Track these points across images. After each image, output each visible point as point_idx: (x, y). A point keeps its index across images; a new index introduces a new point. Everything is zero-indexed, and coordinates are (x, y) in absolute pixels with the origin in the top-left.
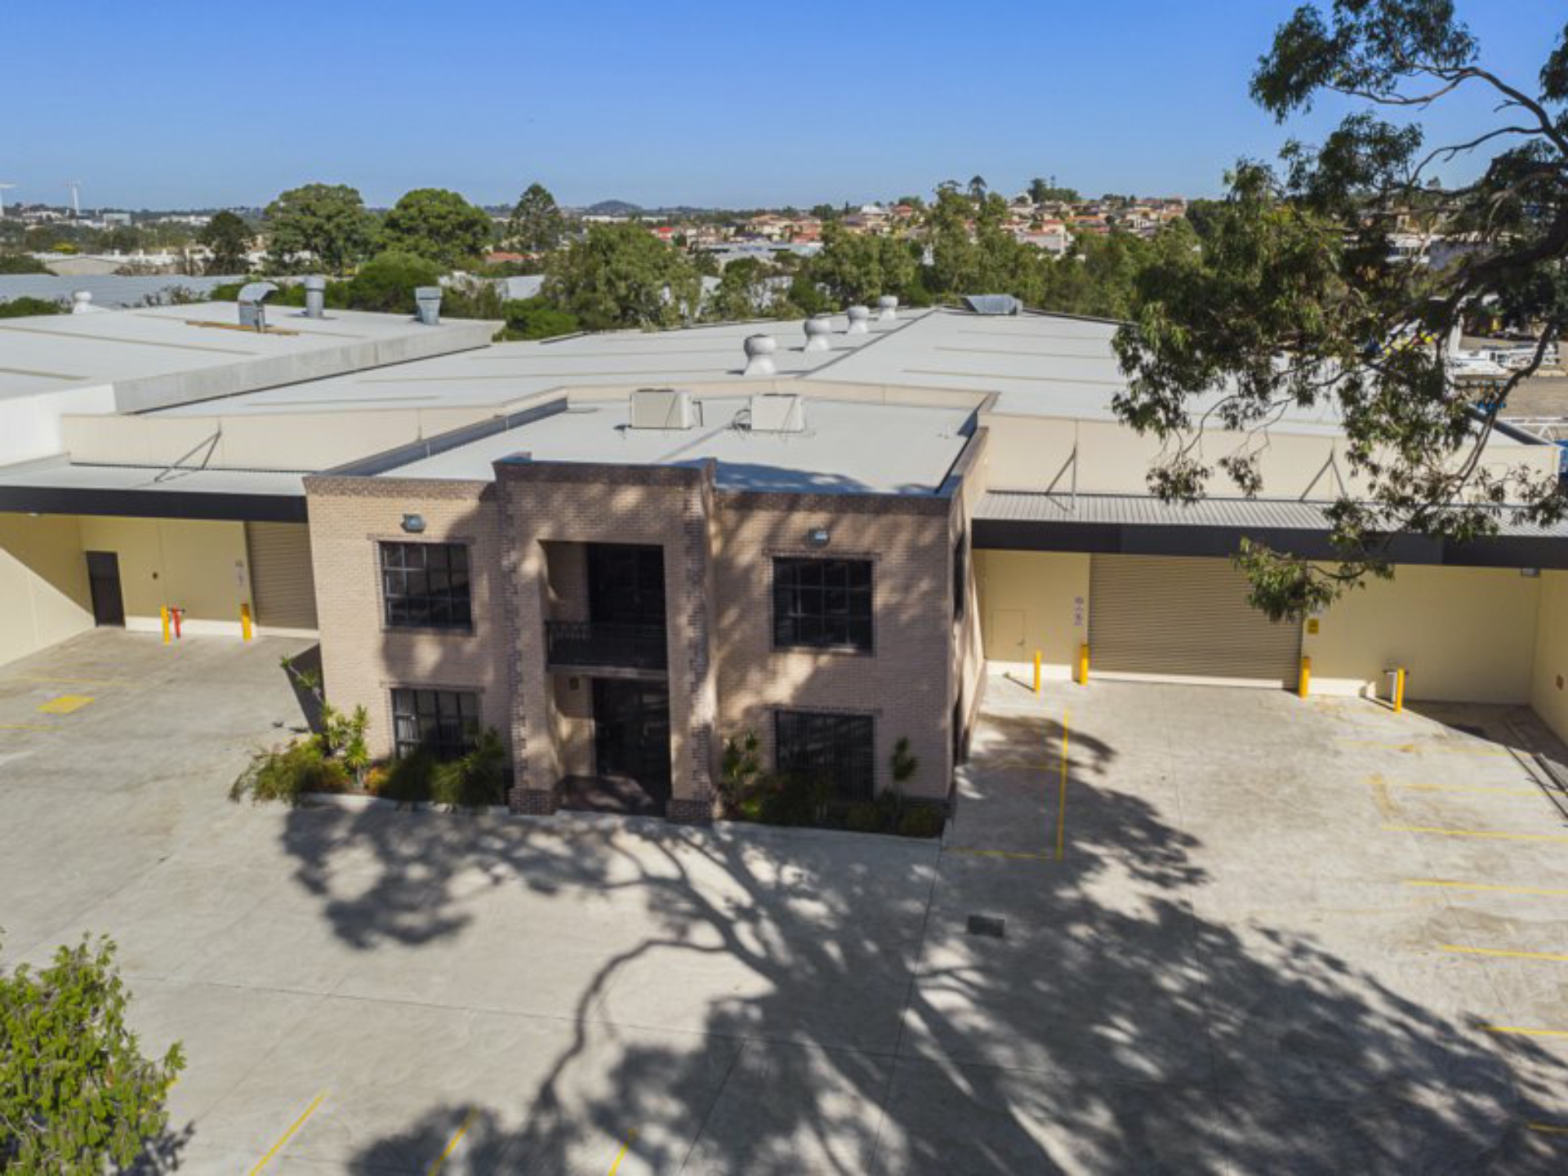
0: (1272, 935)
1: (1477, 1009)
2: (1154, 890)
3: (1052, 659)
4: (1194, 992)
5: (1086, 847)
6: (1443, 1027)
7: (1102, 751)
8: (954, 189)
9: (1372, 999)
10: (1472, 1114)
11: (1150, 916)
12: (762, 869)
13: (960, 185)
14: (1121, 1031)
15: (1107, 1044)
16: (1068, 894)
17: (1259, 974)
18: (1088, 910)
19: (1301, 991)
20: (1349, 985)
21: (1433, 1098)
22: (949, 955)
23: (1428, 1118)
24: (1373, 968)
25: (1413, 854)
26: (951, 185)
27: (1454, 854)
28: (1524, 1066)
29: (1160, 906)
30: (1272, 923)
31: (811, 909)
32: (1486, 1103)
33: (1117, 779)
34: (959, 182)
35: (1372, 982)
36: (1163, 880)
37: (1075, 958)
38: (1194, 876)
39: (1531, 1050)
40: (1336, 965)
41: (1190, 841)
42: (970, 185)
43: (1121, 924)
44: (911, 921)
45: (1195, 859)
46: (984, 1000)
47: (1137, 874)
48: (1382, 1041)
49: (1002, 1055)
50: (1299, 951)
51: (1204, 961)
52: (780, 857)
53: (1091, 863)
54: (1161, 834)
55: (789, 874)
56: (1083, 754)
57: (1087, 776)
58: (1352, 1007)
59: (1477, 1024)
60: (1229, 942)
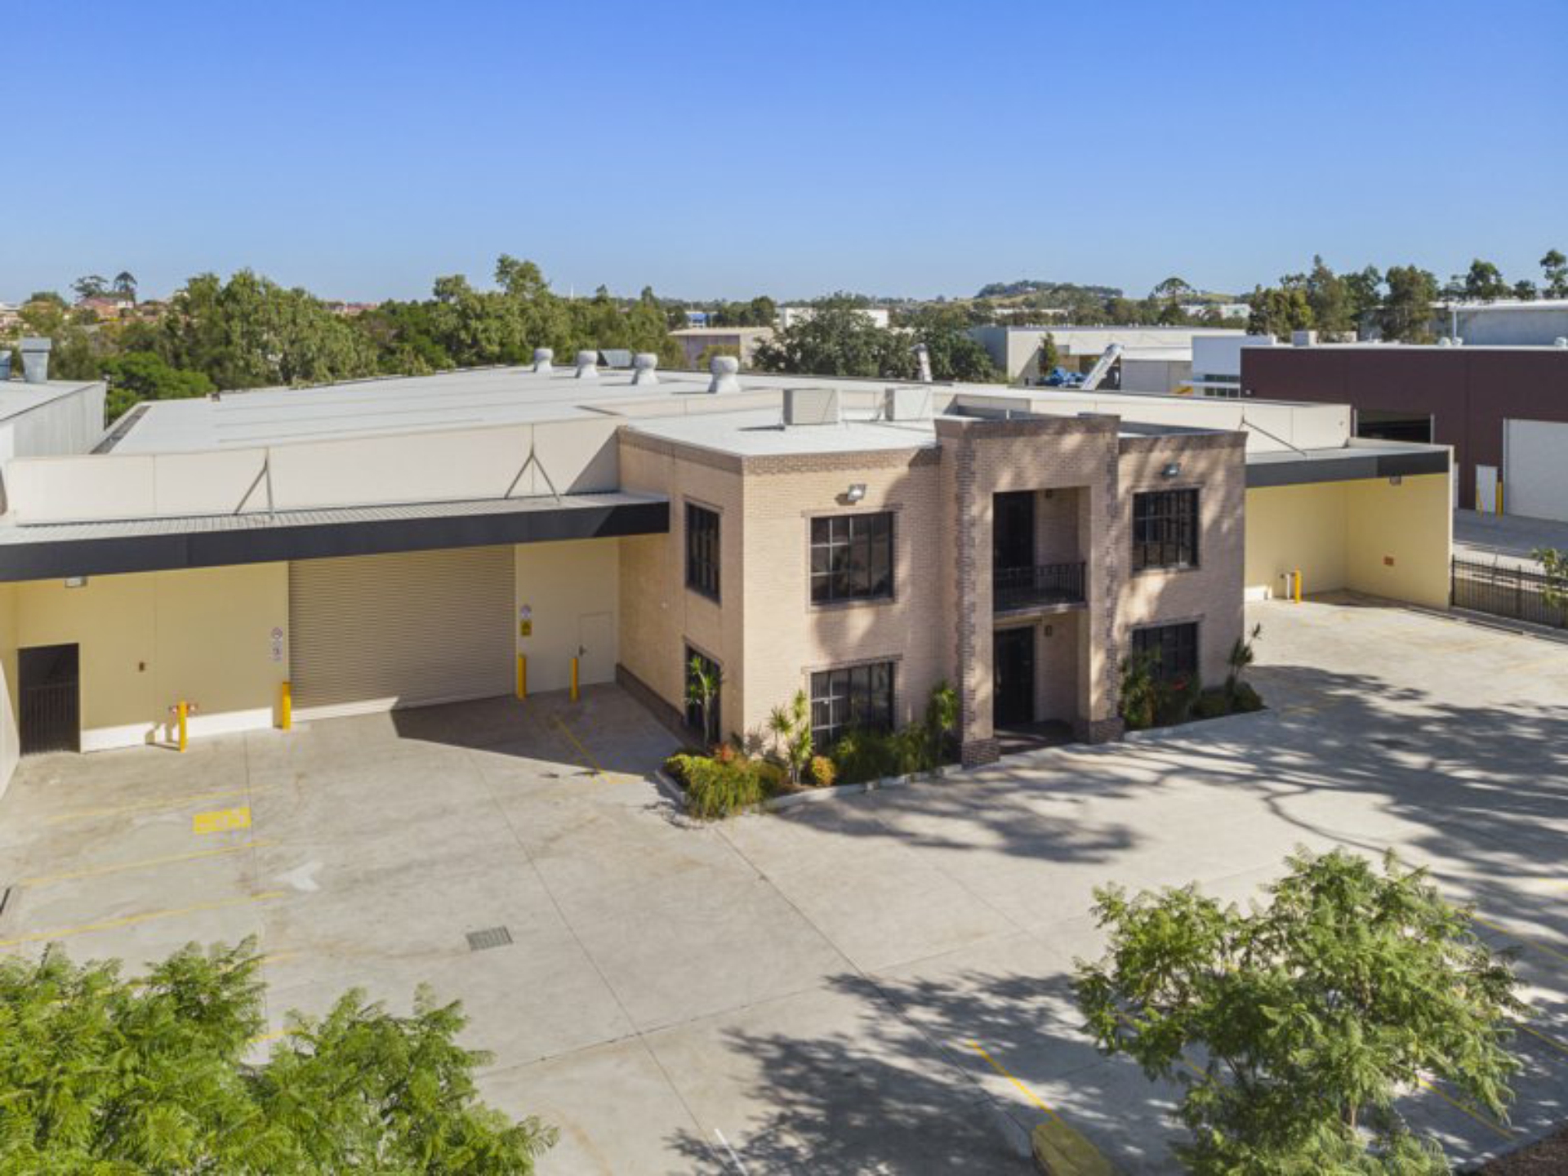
8: (97, 285)
11: (1445, 713)
13: (106, 281)
26: (95, 281)
34: (104, 277)
42: (116, 282)
43: (1441, 720)
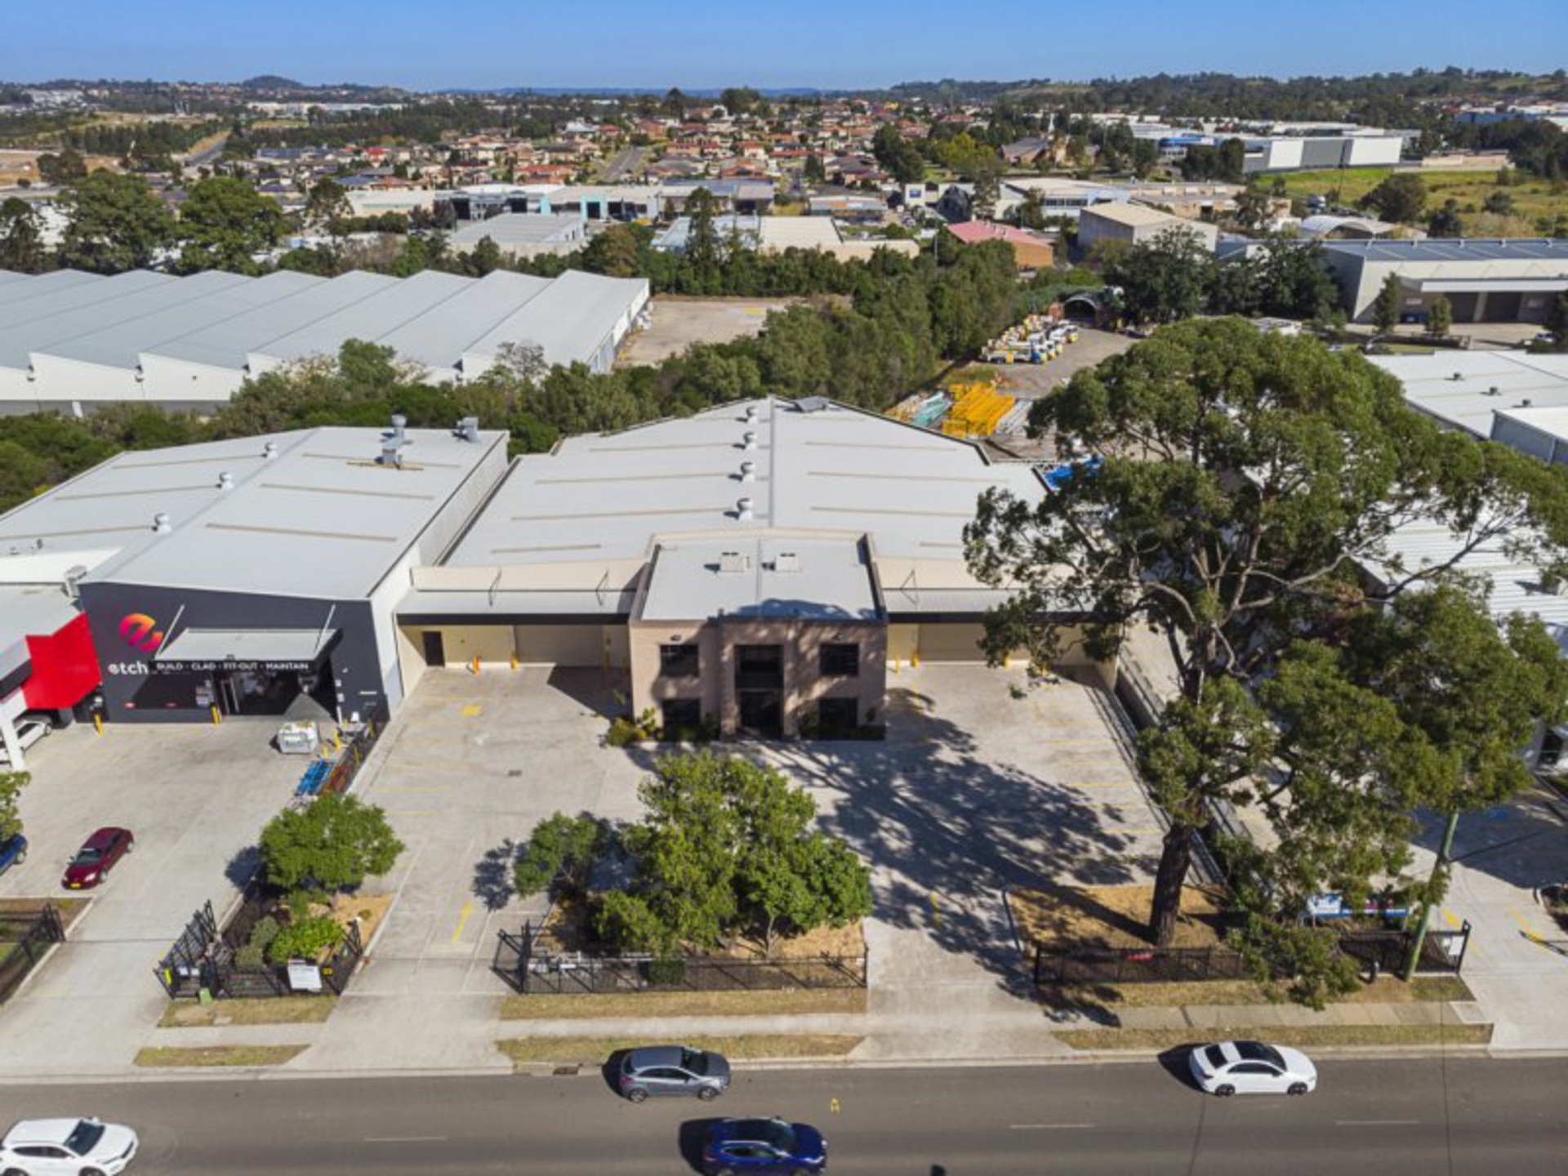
0: (1001, 766)
1: (1063, 781)
2: (960, 754)
3: (903, 658)
4: (979, 785)
5: (934, 741)
6: (1053, 788)
7: (929, 701)
9: (1032, 782)
10: (1058, 809)
11: (961, 763)
12: (823, 758)
14: (960, 798)
15: (957, 803)
16: (931, 758)
17: (999, 778)
18: (939, 763)
19: (1011, 782)
20: (1025, 779)
21: (1049, 806)
22: (899, 782)
23: (1047, 811)
24: (1032, 773)
25: (1047, 732)
27: (1061, 731)
28: (1073, 795)
29: (963, 759)
30: (1001, 761)
31: (847, 770)
32: (1062, 806)
33: (937, 713)
35: (1032, 777)
36: (963, 751)
37: (940, 780)
38: (973, 748)
39: (1076, 791)
40: (1021, 773)
41: (969, 736)
43: (951, 766)
44: (884, 772)
45: (973, 742)
46: (916, 793)
47: (953, 749)
48: (1034, 794)
49: (927, 808)
50: (1010, 770)
51: (980, 775)
52: (829, 755)
53: (937, 747)
54: (959, 734)
55: (835, 759)
56: (923, 704)
57: (927, 713)
58: (1027, 785)
59: (1061, 786)
60: (986, 770)
